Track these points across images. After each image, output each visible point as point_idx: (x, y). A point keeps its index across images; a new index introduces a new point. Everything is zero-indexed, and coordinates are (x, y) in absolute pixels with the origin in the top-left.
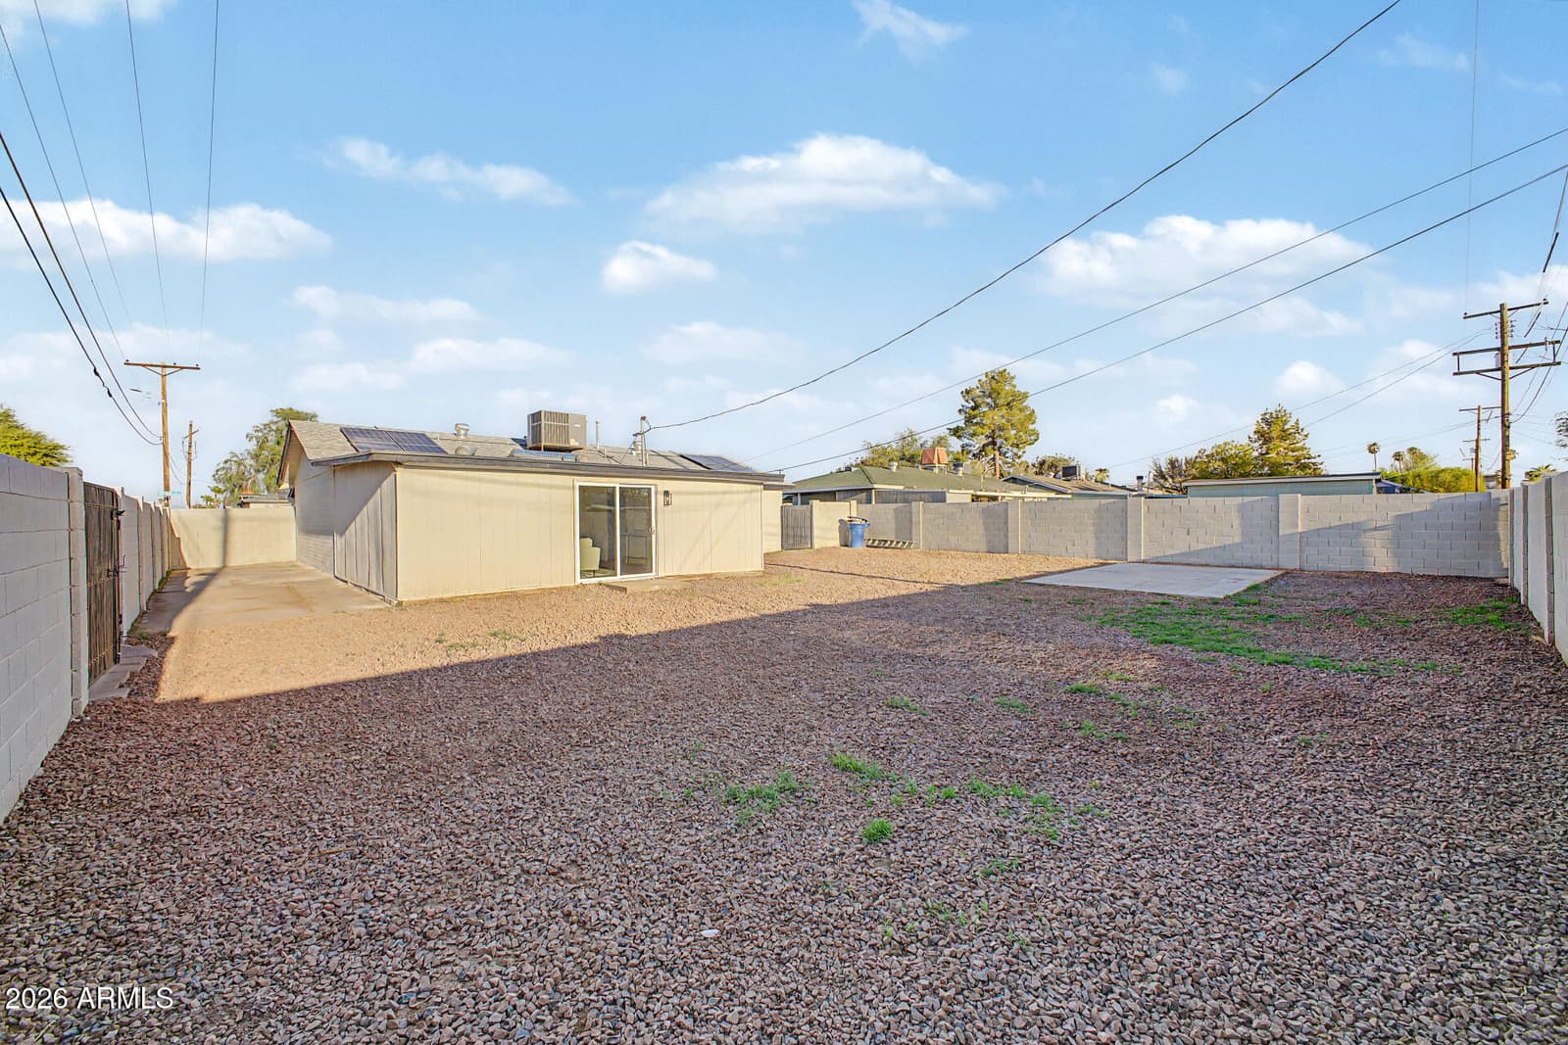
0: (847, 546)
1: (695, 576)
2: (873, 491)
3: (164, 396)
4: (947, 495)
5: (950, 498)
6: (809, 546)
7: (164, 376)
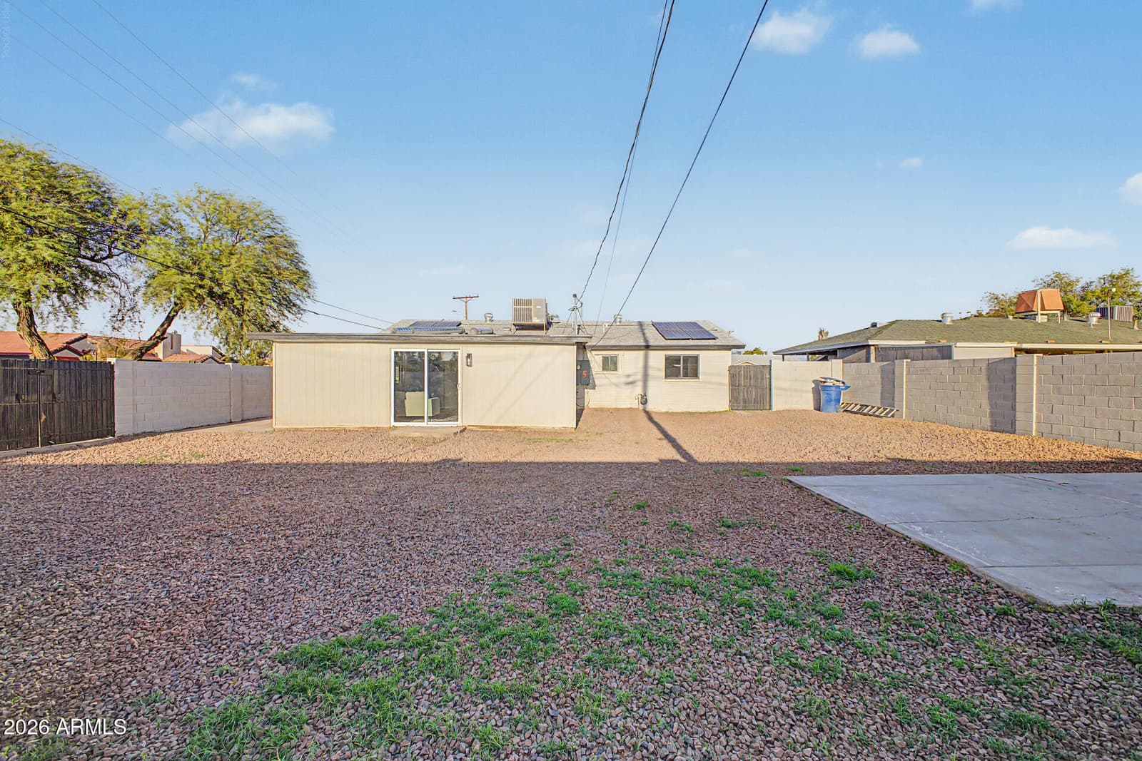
0: (819, 410)
1: (497, 427)
2: (872, 348)
3: (466, 314)
4: (954, 349)
5: (957, 354)
6: (768, 408)
7: (466, 302)
